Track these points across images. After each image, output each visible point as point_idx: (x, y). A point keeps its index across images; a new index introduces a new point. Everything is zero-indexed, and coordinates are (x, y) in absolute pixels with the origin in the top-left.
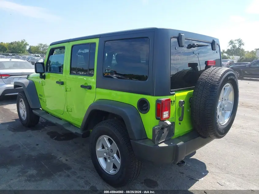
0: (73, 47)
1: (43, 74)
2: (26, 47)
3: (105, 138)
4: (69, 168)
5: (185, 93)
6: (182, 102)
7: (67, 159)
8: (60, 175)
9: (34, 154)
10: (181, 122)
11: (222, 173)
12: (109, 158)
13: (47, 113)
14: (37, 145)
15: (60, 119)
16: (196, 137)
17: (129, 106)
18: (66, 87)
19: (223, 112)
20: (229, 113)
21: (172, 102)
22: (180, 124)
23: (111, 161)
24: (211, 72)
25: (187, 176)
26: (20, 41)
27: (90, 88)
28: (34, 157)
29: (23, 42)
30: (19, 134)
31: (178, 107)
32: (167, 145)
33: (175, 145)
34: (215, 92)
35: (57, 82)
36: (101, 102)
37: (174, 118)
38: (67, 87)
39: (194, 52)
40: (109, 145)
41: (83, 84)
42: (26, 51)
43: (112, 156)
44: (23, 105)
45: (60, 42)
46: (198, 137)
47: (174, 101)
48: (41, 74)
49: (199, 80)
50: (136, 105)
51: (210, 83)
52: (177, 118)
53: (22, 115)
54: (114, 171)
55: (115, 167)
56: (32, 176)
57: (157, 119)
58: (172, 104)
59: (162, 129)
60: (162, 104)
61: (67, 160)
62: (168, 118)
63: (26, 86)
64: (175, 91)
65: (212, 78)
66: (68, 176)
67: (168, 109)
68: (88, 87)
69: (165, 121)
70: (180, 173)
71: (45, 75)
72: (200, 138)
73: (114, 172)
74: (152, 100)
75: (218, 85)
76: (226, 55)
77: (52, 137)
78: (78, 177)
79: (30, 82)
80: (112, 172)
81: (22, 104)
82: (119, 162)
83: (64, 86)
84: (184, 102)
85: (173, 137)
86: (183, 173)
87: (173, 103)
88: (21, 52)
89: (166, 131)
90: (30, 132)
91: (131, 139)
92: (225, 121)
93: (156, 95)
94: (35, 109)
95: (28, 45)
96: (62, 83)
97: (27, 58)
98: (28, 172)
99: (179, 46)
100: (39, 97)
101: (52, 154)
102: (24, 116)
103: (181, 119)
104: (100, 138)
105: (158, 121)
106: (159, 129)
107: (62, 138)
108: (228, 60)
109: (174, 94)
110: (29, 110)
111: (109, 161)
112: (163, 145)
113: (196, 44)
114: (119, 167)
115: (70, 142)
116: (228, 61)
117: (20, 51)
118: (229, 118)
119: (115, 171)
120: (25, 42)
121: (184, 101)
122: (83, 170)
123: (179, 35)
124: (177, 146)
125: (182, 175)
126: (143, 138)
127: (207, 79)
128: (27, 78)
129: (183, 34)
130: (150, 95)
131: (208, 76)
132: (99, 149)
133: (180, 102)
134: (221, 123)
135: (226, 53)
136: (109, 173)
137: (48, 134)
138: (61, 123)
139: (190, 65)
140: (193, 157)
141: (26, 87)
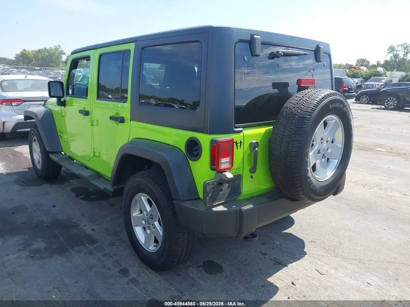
0: (101, 56)
1: (62, 100)
2: (61, 57)
3: (142, 198)
4: (93, 241)
5: (262, 130)
6: (253, 143)
7: (94, 228)
8: (79, 252)
9: (46, 219)
10: (253, 175)
11: (327, 256)
12: (149, 227)
13: (70, 158)
14: (54, 206)
15: (87, 168)
16: (278, 199)
17: (174, 149)
18: (91, 118)
19: (323, 161)
20: (335, 162)
21: (237, 143)
22: (252, 177)
23: (152, 233)
24: (303, 97)
25: (271, 259)
26: (53, 48)
27: (122, 120)
28: (45, 224)
29: (57, 49)
30: (31, 190)
31: (249, 151)
32: (226, 209)
33: (238, 208)
34: (304, 129)
35: (80, 112)
36: (137, 142)
37: (242, 168)
38: (93, 119)
39: (279, 66)
40: (148, 208)
41: (113, 114)
42: (61, 64)
43: (153, 225)
44: (36, 146)
45: (84, 50)
46: (281, 198)
47: (241, 143)
48: (59, 98)
49: (283, 109)
50: (183, 148)
51: (298, 114)
52: (247, 168)
53: (36, 162)
54: (154, 246)
55: (156, 241)
56: (37, 251)
57: (212, 169)
58: (237, 146)
59: (220, 184)
60: (219, 145)
61: (93, 230)
62: (229, 169)
63: (40, 117)
64: (243, 127)
65: (302, 106)
66: (91, 253)
67: (231, 154)
68: (119, 120)
69: (224, 173)
70: (260, 254)
71: (65, 101)
72: (284, 199)
73: (155, 248)
74: (205, 140)
75: (310, 118)
76: (380, 69)
77: (77, 196)
78: (105, 255)
79: (46, 111)
80: (152, 248)
81: (36, 144)
82: (161, 234)
83: (89, 117)
84: (258, 145)
85: (240, 198)
86: (265, 254)
87: (239, 145)
88: (54, 64)
89: (227, 187)
90: (46, 187)
91: (174, 199)
92: (328, 174)
93: (211, 133)
94: (53, 153)
95: (64, 54)
96: (86, 113)
97: (62, 75)
98: (33, 245)
99: (252, 55)
100: (59, 134)
101: (74, 221)
102: (39, 162)
103: (253, 170)
104: (136, 198)
105: (214, 172)
106: (214, 184)
107: (92, 197)
108: (383, 79)
109: (240, 132)
110: (45, 154)
111: (148, 232)
112: (221, 208)
113: (282, 52)
114: (160, 240)
115: (104, 203)
116: (382, 81)
117: (51, 64)
118: (334, 169)
119: (157, 246)
120: (60, 49)
121: (257, 143)
122: (113, 245)
123: (251, 38)
124: (241, 211)
125: (263, 256)
126: (192, 198)
127: (294, 107)
128: (44, 105)
129: (259, 37)
130: (202, 132)
131: (297, 103)
132: (135, 214)
133: (251, 144)
134: (320, 178)
135: (382, 66)
136: (149, 251)
137: (73, 190)
138: (85, 173)
139: (275, 85)
140: (289, 231)
141: (40, 119)
